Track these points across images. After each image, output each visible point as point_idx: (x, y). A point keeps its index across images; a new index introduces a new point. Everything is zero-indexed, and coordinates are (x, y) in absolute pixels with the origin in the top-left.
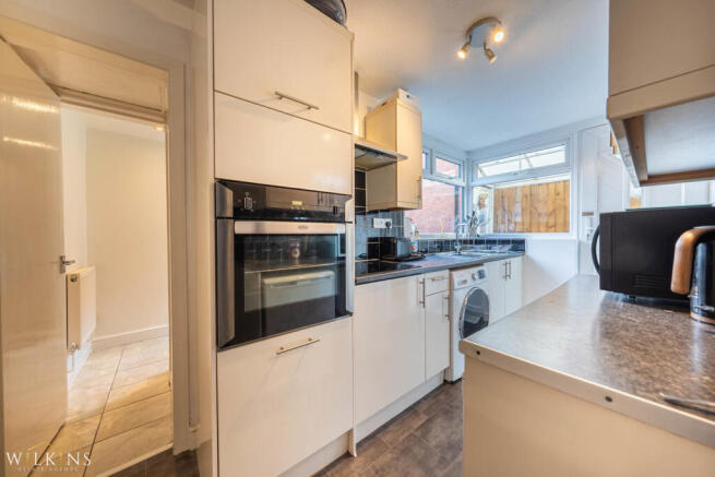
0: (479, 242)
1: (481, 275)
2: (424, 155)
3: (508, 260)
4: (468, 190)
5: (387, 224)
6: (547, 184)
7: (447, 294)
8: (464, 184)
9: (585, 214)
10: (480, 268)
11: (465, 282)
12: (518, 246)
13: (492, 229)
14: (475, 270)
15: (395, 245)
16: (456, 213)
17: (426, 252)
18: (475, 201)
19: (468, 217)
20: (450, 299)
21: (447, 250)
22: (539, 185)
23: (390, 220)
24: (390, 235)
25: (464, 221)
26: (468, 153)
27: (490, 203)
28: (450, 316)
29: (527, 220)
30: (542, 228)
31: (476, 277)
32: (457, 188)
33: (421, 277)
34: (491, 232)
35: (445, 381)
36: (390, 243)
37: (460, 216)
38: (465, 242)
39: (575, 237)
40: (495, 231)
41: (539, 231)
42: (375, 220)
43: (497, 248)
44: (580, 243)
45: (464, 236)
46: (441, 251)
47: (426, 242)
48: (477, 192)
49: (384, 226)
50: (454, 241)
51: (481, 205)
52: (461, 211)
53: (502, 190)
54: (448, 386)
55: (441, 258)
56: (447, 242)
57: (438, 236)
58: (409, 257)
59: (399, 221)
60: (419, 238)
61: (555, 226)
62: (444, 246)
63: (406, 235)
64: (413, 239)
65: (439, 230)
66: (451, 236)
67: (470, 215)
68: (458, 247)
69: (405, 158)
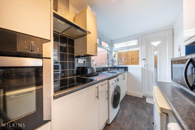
0: (115, 68)
1: (118, 80)
2: (98, 39)
3: (124, 74)
4: (111, 52)
5: (84, 62)
6: (131, 51)
7: (107, 89)
8: (110, 50)
9: (143, 59)
10: (117, 78)
11: (113, 84)
12: (126, 69)
13: (117, 64)
14: (116, 79)
15: (87, 70)
16: (108, 59)
17: (99, 71)
18: (113, 56)
19: (111, 60)
20: (108, 92)
21: (106, 71)
22: (129, 51)
23: (86, 60)
24: (85, 66)
25: (110, 61)
26: (111, 40)
27: (117, 56)
28: (108, 99)
29: (126, 61)
30: (130, 64)
31: (117, 81)
32: (108, 51)
33: (97, 85)
34: (117, 65)
35: (106, 124)
36: (85, 69)
37: (109, 60)
38: (111, 68)
39: (141, 66)
40: (118, 64)
41: (129, 65)
42: (79, 60)
43: (120, 70)
44: (142, 68)
45: (110, 66)
46: (104, 71)
47: (99, 68)
48: (114, 53)
49: (83, 63)
50: (108, 68)
51: (114, 57)
52: (109, 58)
53: (120, 53)
54: (108, 126)
55: (104, 74)
56: (106, 68)
57: (103, 66)
58: (93, 75)
59: (89, 60)
60: (97, 67)
61: (133, 63)
62: (104, 69)
63: (92, 66)
64: (94, 67)
65: (103, 64)
66: (107, 66)
67: (112, 59)
68: (109, 70)
69: (90, 33)
